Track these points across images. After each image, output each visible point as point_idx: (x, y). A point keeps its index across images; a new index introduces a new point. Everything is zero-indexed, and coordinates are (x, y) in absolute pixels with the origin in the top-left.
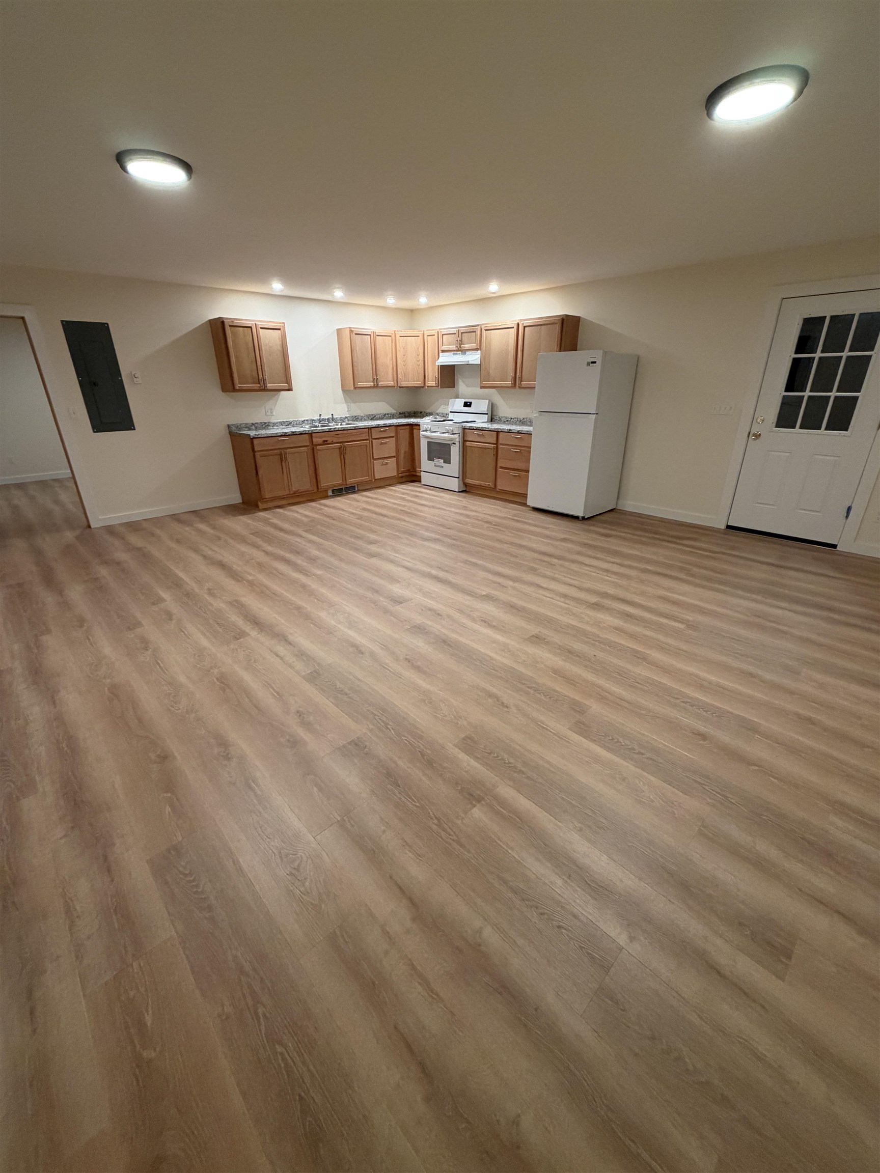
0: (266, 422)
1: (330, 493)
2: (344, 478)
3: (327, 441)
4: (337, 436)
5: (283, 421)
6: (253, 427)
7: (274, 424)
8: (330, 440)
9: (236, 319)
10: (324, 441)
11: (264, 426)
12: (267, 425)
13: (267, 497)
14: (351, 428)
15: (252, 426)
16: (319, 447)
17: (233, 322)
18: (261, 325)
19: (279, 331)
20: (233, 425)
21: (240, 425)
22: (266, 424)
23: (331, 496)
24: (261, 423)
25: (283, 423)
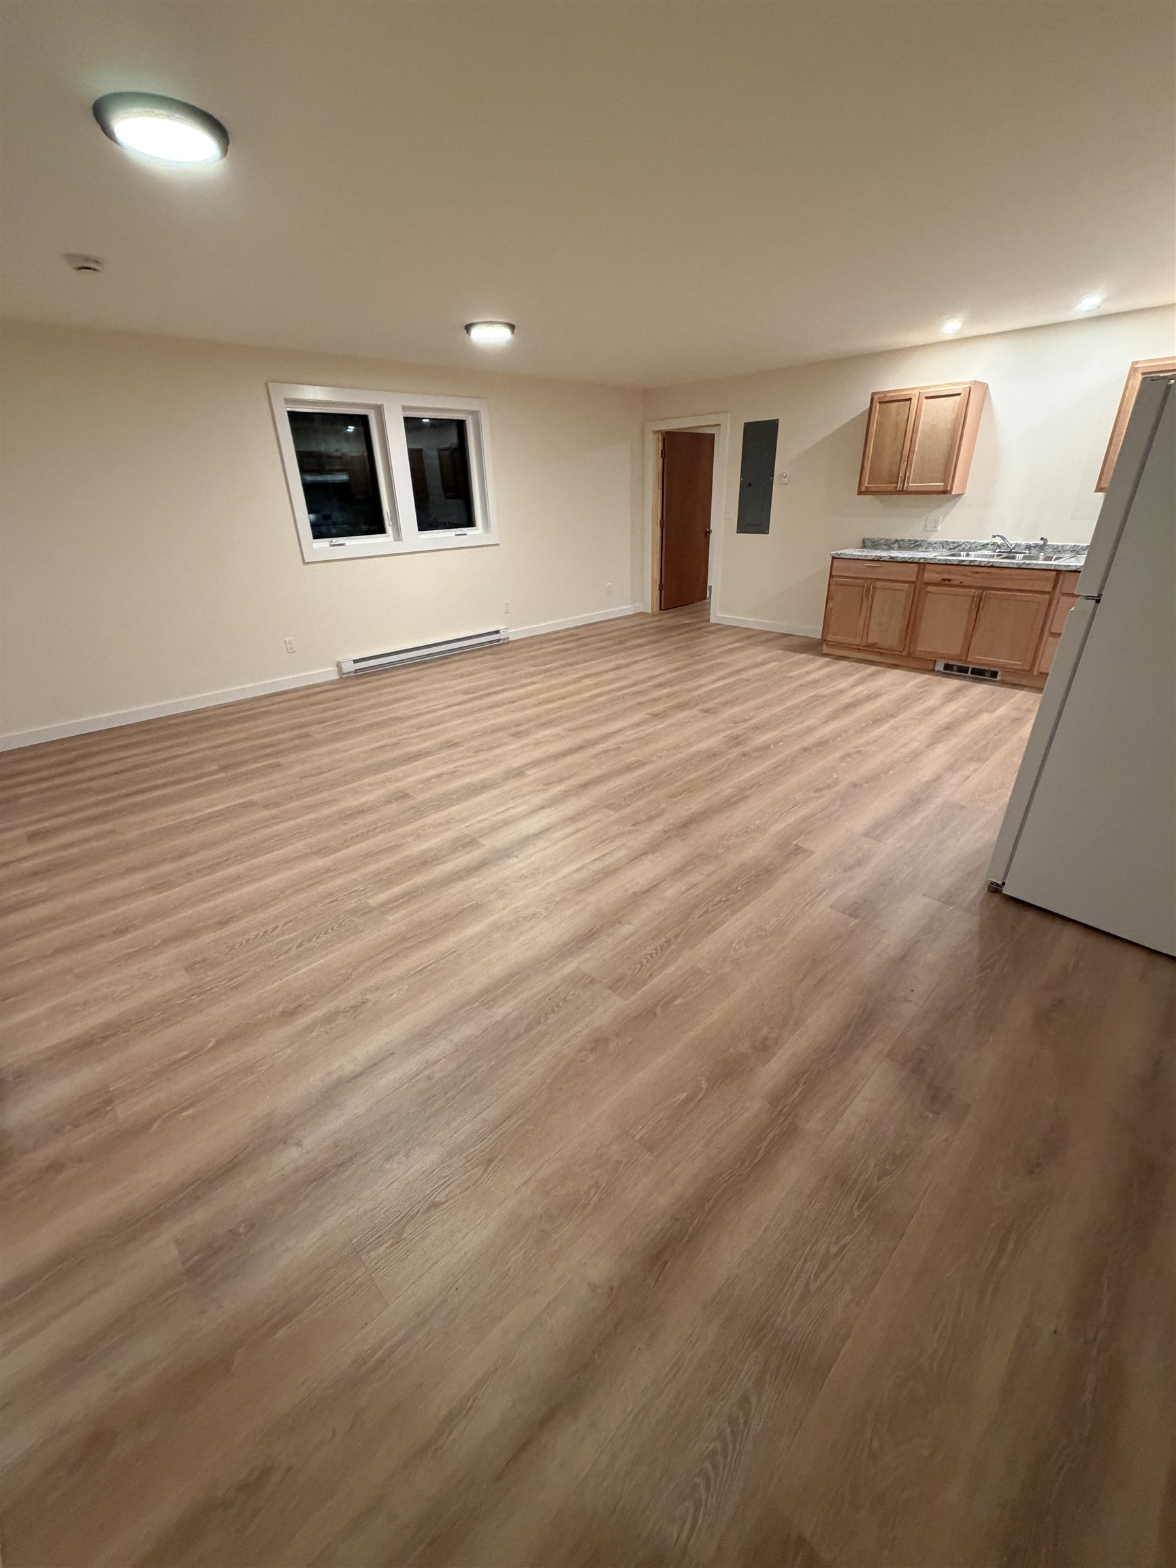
0: (919, 539)
1: (940, 667)
2: (967, 649)
3: (949, 580)
4: (975, 575)
5: (946, 541)
6: (896, 545)
7: (930, 543)
8: (956, 579)
9: (889, 391)
10: (944, 580)
11: (912, 546)
12: (918, 545)
13: (828, 639)
14: (1011, 566)
15: (894, 543)
16: (930, 588)
17: (885, 396)
18: (926, 393)
19: (958, 397)
20: (868, 539)
21: (878, 541)
22: (917, 543)
23: (939, 671)
24: (910, 541)
25: (945, 545)
